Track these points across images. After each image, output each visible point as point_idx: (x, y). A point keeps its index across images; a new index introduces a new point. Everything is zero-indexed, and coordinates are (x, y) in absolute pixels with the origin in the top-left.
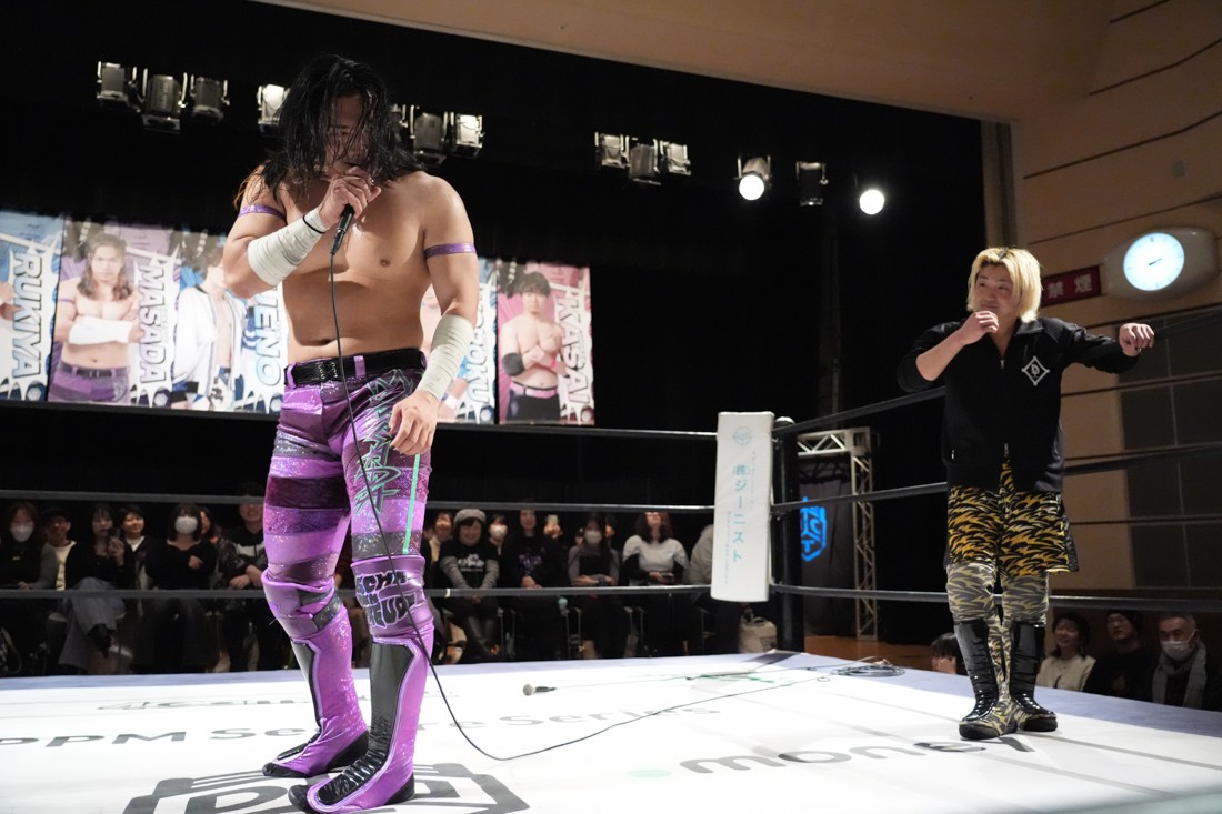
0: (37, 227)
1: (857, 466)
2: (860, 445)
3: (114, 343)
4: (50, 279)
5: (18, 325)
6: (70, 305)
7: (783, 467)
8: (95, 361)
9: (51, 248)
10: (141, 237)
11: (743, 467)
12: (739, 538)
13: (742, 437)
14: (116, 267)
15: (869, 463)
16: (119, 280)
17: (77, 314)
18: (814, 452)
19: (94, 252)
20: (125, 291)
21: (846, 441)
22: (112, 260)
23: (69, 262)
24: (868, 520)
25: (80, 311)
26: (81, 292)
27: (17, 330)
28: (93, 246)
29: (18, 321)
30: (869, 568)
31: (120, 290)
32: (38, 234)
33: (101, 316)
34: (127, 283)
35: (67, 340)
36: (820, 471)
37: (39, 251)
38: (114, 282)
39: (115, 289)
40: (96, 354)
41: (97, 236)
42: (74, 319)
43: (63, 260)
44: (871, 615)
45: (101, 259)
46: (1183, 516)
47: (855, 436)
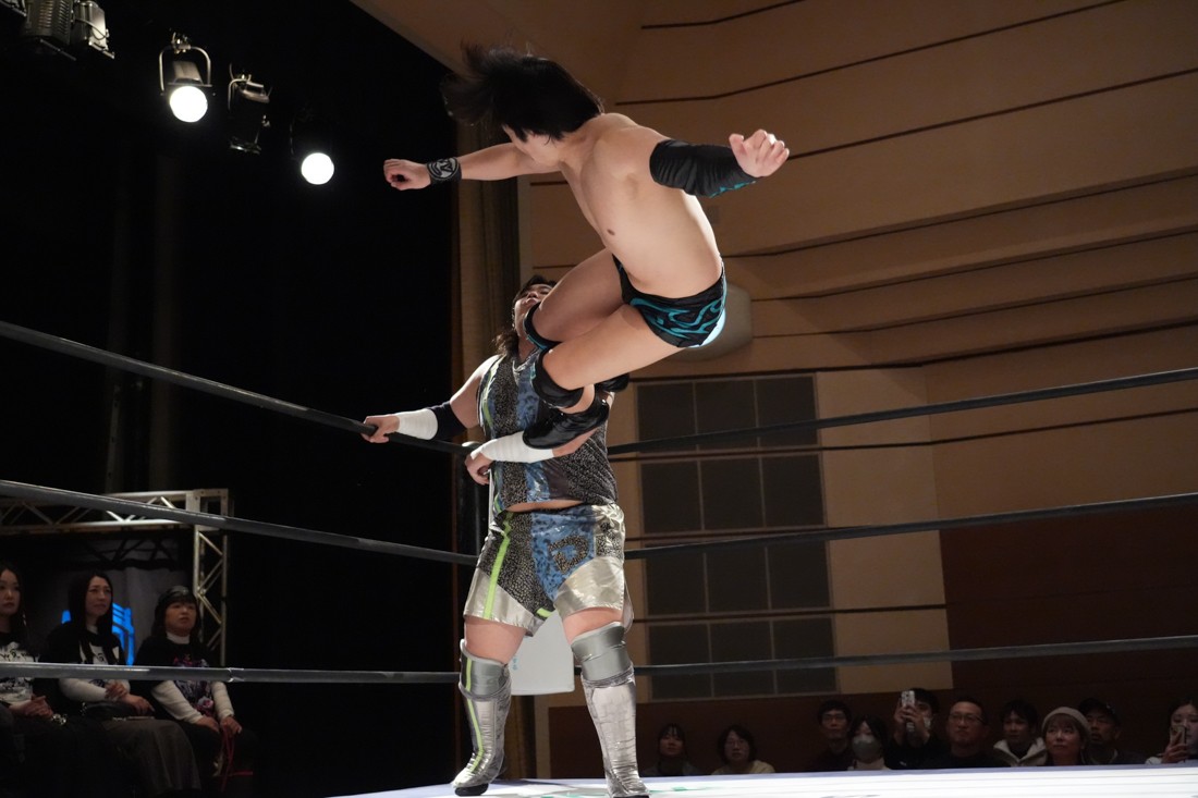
18: (121, 521)
36: (128, 551)
46: (708, 614)
47: (203, 500)
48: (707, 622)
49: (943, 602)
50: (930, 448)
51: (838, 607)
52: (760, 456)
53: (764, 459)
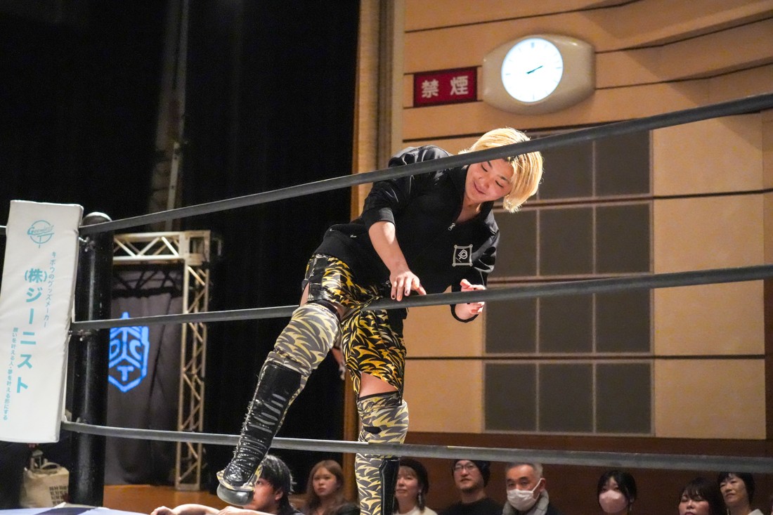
1: (191, 276)
2: (197, 252)
7: (92, 274)
11: (38, 271)
12: (26, 362)
13: (38, 234)
15: (206, 275)
18: (141, 256)
21: (179, 245)
24: (199, 344)
30: (197, 402)
36: (146, 281)
44: (194, 460)
46: (538, 354)
47: (192, 241)
48: (537, 362)
49: (762, 351)
50: (761, 196)
51: (658, 353)
52: (594, 206)
53: (598, 209)
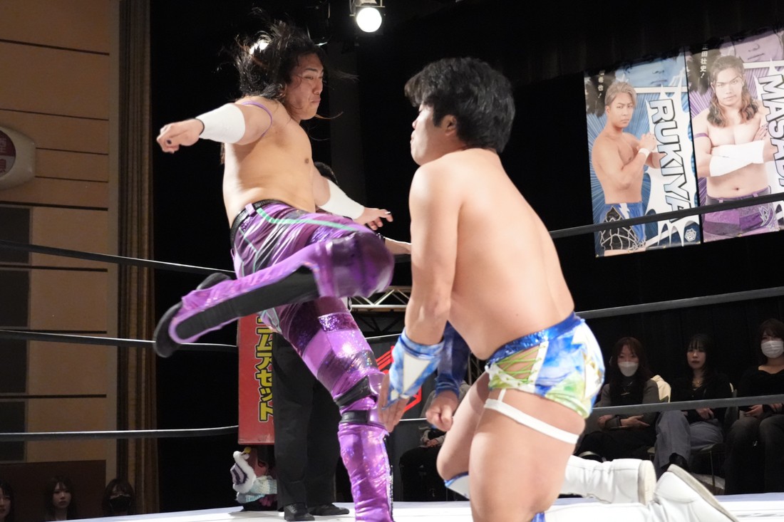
0: (663, 71)
3: (751, 166)
4: (683, 118)
5: (666, 171)
6: (705, 138)
8: (737, 189)
9: (679, 88)
10: (755, 49)
14: (738, 88)
16: (743, 100)
17: (712, 146)
19: (715, 79)
20: (751, 110)
22: (733, 81)
23: (695, 96)
25: (714, 143)
26: (712, 123)
27: (665, 175)
28: (714, 74)
29: (664, 167)
31: (746, 110)
32: (665, 78)
33: (734, 143)
34: (751, 100)
35: (709, 175)
37: (669, 94)
38: (739, 104)
39: (741, 111)
40: (736, 182)
41: (715, 63)
42: (711, 153)
43: (690, 95)
45: (723, 84)
